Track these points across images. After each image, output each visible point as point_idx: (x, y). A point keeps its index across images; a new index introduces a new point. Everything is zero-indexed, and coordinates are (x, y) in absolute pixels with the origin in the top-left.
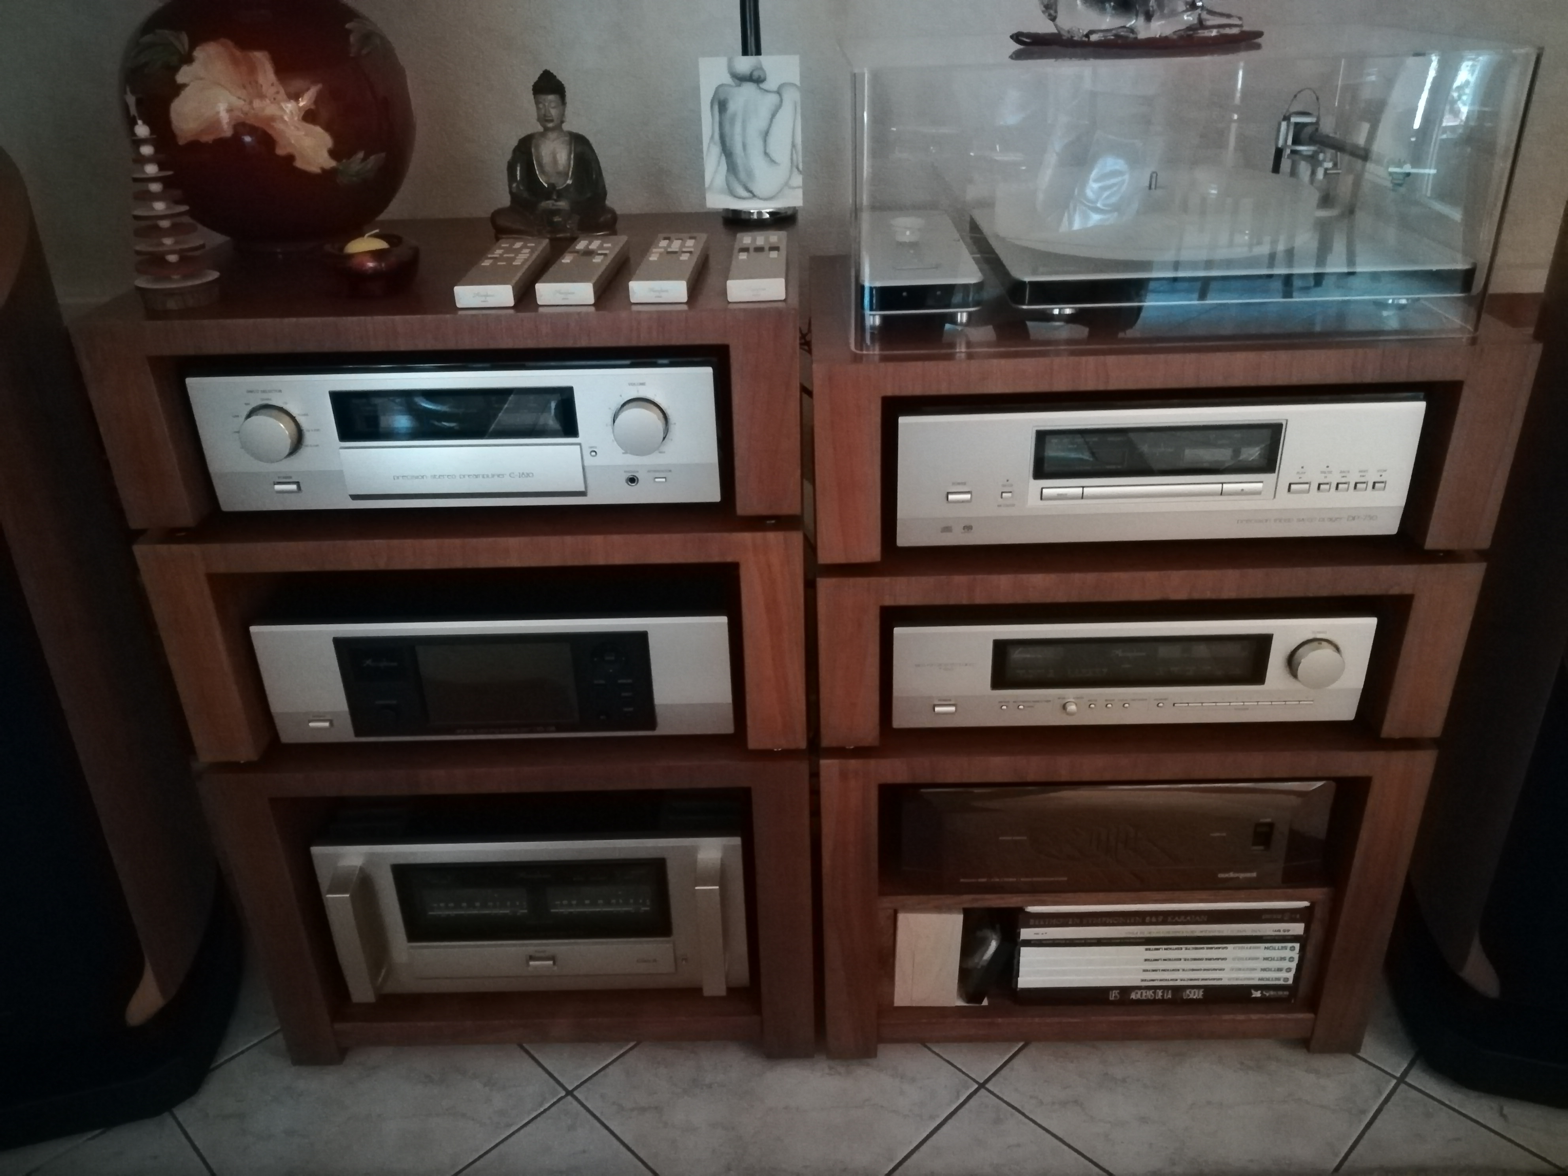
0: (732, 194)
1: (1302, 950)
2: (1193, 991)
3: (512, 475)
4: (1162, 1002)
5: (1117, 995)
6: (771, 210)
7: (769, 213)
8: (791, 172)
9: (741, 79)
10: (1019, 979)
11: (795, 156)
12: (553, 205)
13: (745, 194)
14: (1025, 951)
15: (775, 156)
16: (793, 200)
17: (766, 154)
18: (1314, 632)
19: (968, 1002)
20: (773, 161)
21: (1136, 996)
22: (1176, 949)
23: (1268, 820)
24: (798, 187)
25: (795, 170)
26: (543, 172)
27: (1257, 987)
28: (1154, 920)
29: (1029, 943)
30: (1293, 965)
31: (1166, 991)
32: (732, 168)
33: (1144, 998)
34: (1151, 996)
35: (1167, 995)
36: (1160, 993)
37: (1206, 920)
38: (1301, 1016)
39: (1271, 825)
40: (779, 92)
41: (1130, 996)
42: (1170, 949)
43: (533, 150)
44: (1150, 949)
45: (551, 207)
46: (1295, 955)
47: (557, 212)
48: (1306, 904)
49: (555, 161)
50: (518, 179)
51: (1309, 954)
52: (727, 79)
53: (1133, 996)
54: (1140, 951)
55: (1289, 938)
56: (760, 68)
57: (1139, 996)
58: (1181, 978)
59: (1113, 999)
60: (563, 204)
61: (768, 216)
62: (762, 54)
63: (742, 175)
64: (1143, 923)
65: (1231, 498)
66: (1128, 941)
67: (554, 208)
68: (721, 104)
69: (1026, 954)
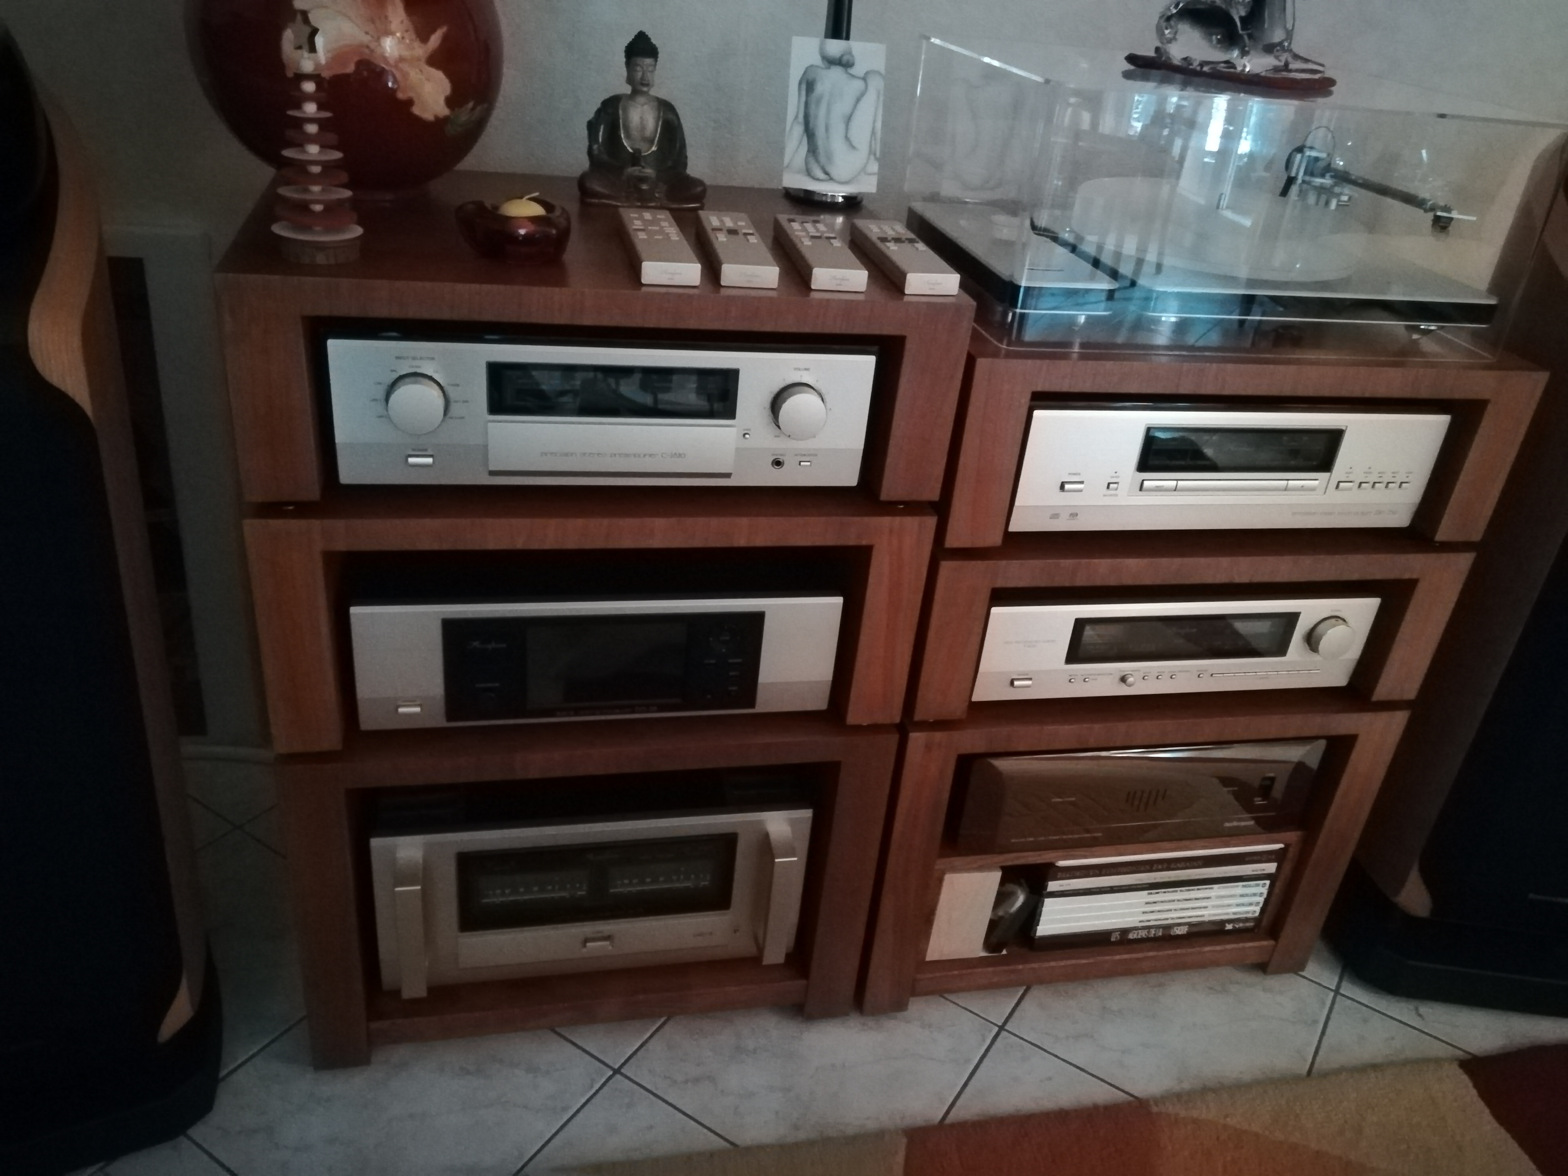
0: (809, 173)
1: (1271, 887)
2: (1179, 928)
3: (664, 455)
4: (1155, 939)
5: (1118, 936)
6: (844, 194)
7: (843, 197)
8: (868, 159)
9: (831, 62)
10: (1039, 928)
11: (873, 142)
12: (640, 171)
13: (821, 175)
14: (1047, 901)
15: (855, 142)
16: (867, 186)
17: (847, 138)
18: (1332, 611)
19: (990, 953)
20: (853, 147)
21: (1133, 936)
22: (1173, 892)
23: (1272, 775)
24: (874, 174)
25: (872, 157)
26: (628, 136)
27: (1230, 921)
28: (1160, 867)
29: (1053, 895)
30: (1261, 900)
31: (1158, 930)
32: (813, 149)
33: (1139, 937)
34: (1145, 935)
35: (1159, 932)
36: (1153, 932)
37: (1201, 864)
38: (1265, 943)
39: (1272, 780)
40: (864, 79)
41: (1128, 936)
42: (1168, 892)
43: (621, 112)
44: (1151, 894)
45: (637, 173)
46: (1265, 891)
47: (643, 179)
48: (1281, 846)
49: (643, 128)
50: (600, 140)
51: (1277, 890)
52: (817, 60)
53: (1131, 936)
54: (1142, 896)
55: (1263, 876)
56: (850, 53)
57: (1135, 936)
58: (1171, 917)
59: (1114, 940)
60: (649, 172)
61: (840, 200)
62: (850, 39)
63: (822, 159)
64: (1151, 871)
65: (1293, 493)
66: (1135, 887)
67: (641, 174)
68: (809, 85)
69: (1049, 905)
